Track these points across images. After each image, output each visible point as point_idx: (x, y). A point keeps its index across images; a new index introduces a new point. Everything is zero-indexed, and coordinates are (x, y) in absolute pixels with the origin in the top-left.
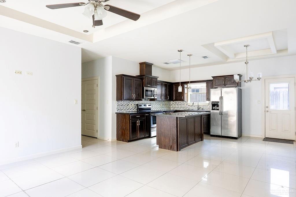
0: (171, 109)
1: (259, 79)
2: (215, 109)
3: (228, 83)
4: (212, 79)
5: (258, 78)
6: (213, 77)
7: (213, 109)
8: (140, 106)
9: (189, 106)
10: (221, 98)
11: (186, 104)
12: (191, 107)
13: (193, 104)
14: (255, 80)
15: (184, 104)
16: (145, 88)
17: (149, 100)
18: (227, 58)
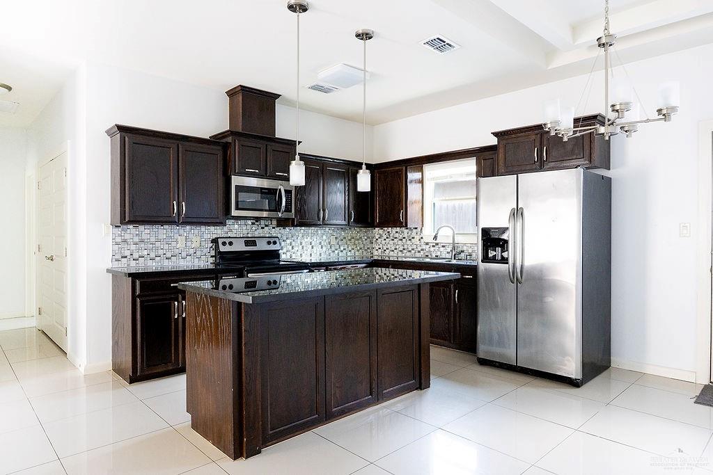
0: (376, 253)
1: (664, 114)
2: (494, 260)
3: (554, 153)
4: (494, 141)
5: (659, 111)
6: (496, 134)
7: (486, 259)
8: (224, 244)
9: (427, 244)
10: (517, 213)
11: (417, 237)
12: (432, 249)
13: (435, 238)
14: (648, 121)
15: (413, 238)
16: (236, 181)
17: (275, 222)
18: (549, 51)
